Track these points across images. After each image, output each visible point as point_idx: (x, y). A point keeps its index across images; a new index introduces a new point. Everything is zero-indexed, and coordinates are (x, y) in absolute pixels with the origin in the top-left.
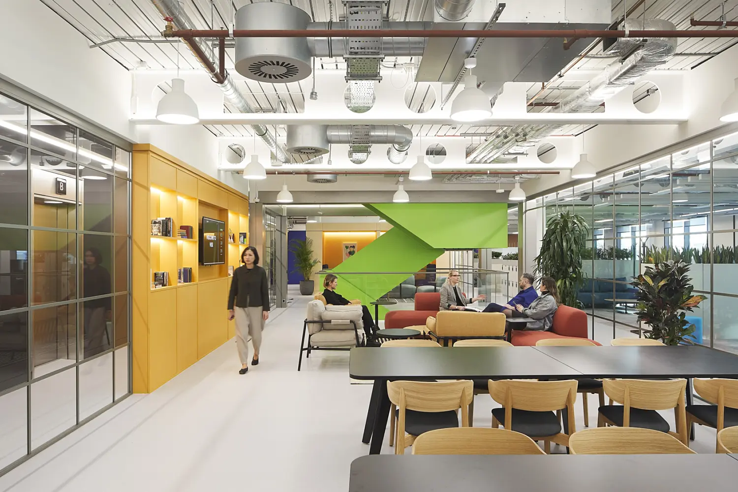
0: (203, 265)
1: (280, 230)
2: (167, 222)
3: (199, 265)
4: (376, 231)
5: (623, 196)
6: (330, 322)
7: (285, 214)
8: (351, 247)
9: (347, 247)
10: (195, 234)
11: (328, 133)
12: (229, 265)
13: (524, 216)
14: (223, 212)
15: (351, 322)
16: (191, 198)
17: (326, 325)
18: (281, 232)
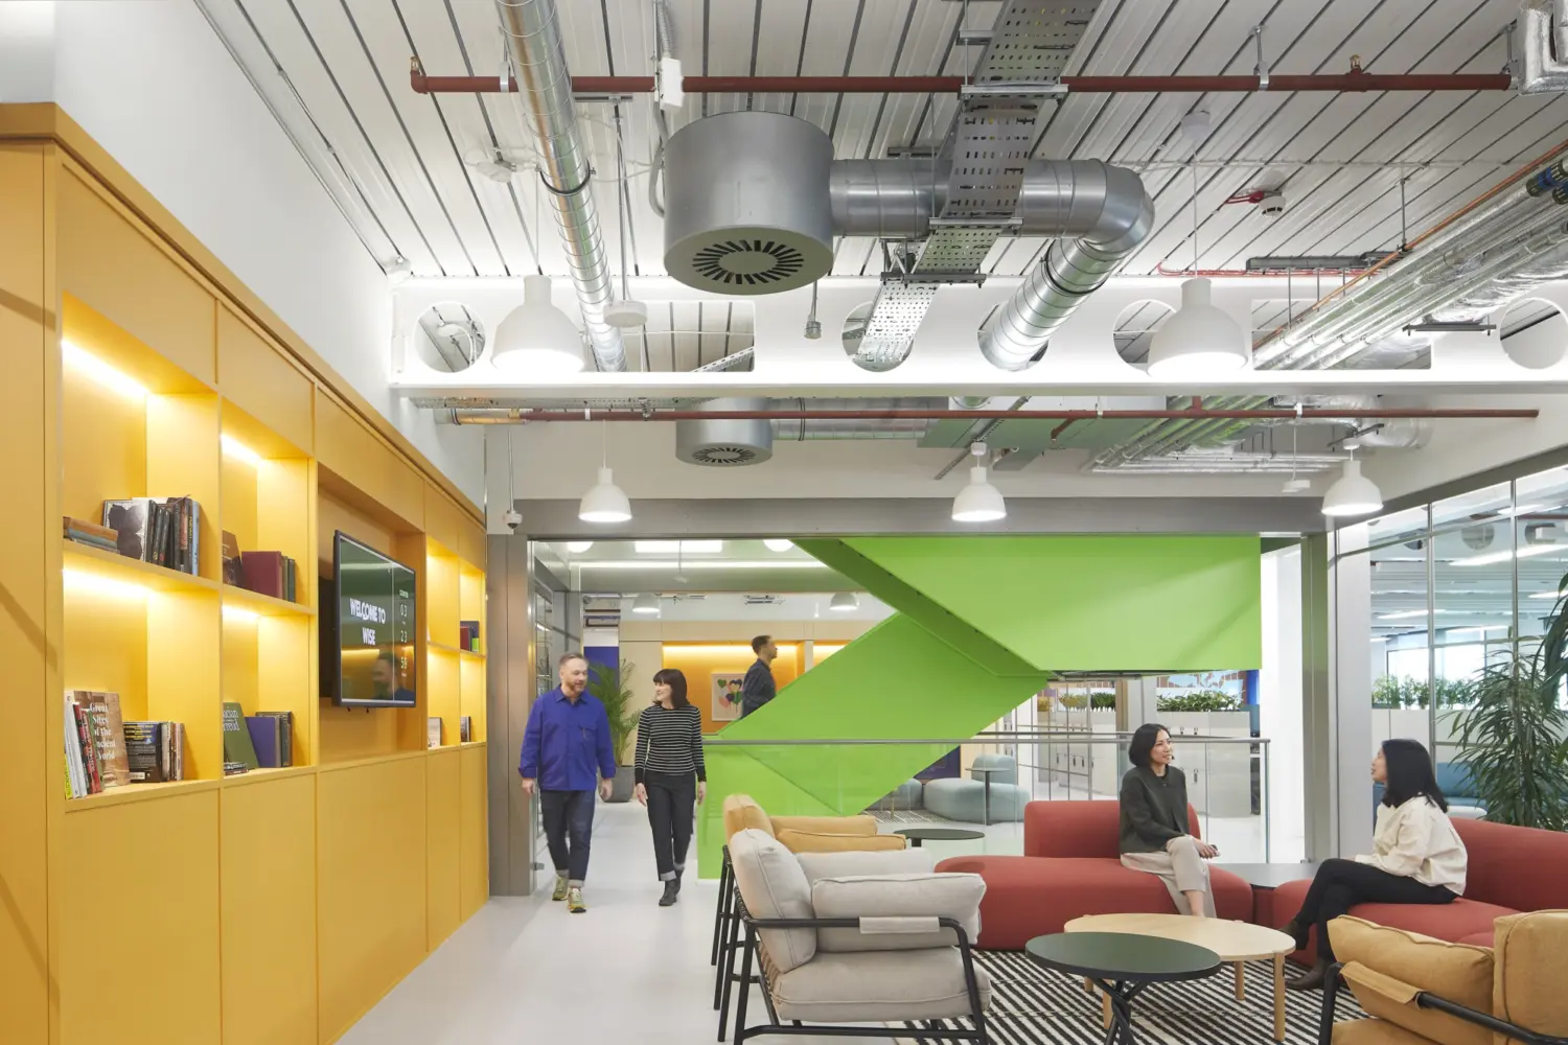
0: (337, 703)
1: (563, 628)
2: (172, 516)
3: (322, 705)
4: (797, 642)
5: (1544, 532)
6: (853, 923)
7: (577, 586)
8: (733, 682)
9: (722, 683)
10: (305, 589)
11: (834, 190)
12: (430, 715)
13: (1331, 572)
14: (407, 539)
15: (945, 922)
16: (291, 453)
17: (836, 937)
18: (567, 635)
